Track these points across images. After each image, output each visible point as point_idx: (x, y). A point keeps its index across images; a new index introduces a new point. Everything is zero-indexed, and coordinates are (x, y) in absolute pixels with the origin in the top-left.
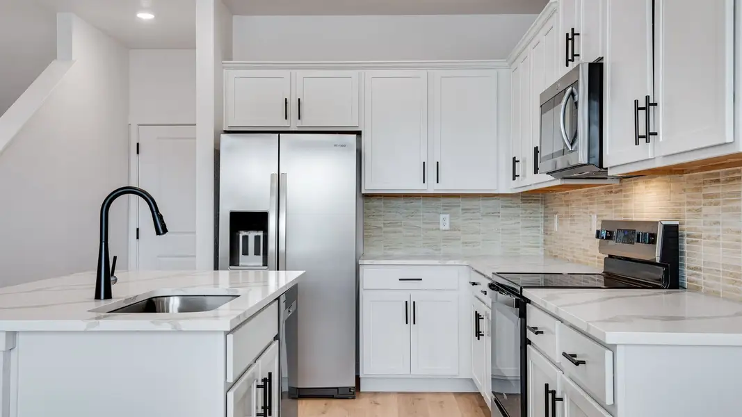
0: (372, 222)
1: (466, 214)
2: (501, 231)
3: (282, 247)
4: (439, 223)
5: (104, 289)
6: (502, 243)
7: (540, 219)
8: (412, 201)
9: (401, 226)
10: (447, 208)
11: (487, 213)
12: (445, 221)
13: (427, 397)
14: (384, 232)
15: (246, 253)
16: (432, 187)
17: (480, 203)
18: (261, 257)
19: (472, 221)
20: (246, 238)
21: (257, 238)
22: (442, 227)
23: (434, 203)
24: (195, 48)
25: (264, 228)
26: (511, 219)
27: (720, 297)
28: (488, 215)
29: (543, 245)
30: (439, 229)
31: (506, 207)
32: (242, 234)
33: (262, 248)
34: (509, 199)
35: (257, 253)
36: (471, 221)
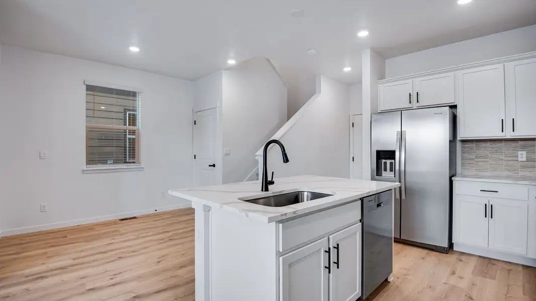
0: (467, 156)
3: (403, 168)
4: (517, 157)
5: (264, 187)
8: (496, 143)
9: (488, 158)
10: (524, 147)
12: (522, 156)
13: (500, 264)
14: (476, 162)
15: (385, 170)
16: (509, 134)
18: (393, 172)
20: (385, 163)
21: (391, 163)
22: (520, 159)
23: (514, 144)
25: (394, 158)
30: (517, 160)
32: (383, 161)
33: (393, 168)
35: (391, 170)
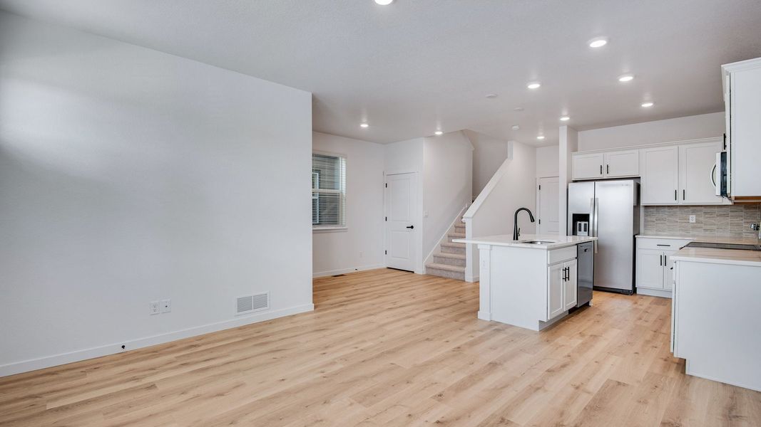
0: (649, 219)
1: (707, 215)
2: (729, 224)
3: (596, 229)
5: (516, 237)
9: (666, 221)
10: (693, 212)
12: (693, 218)
14: (656, 223)
15: (580, 230)
16: (680, 202)
18: (587, 232)
20: (580, 225)
21: (585, 225)
22: (691, 221)
23: (686, 209)
24: (558, 144)
25: (588, 220)
28: (720, 215)
30: (689, 222)
32: (579, 222)
33: (587, 229)
35: (585, 230)
36: (709, 219)
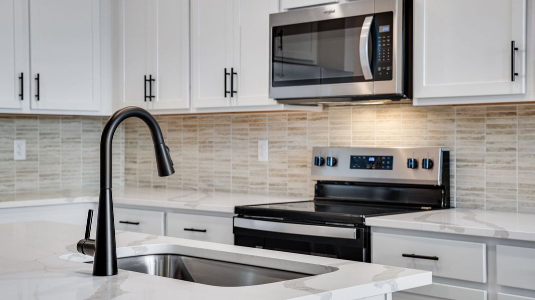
1: (45, 140)
2: (81, 160)
4: (12, 151)
6: (83, 174)
7: (121, 145)
11: (68, 139)
12: (20, 149)
17: (61, 126)
19: (52, 148)
22: (16, 157)
26: (92, 146)
27: (516, 212)
28: (68, 141)
29: (123, 175)
30: (12, 159)
31: (87, 131)
34: (90, 121)
36: (49, 149)
